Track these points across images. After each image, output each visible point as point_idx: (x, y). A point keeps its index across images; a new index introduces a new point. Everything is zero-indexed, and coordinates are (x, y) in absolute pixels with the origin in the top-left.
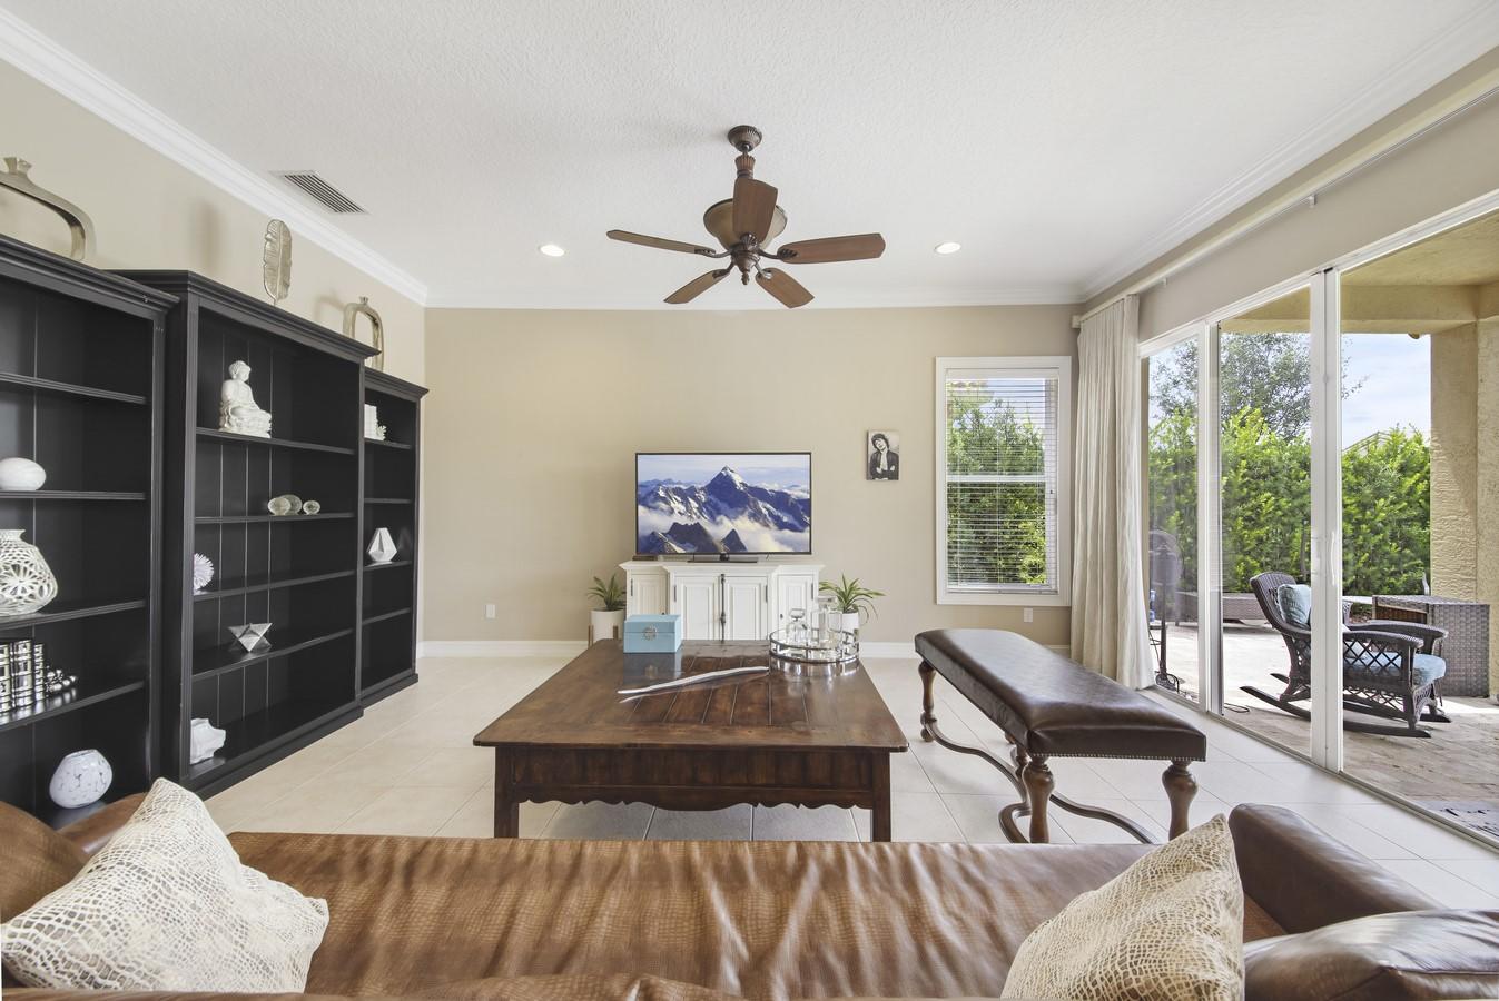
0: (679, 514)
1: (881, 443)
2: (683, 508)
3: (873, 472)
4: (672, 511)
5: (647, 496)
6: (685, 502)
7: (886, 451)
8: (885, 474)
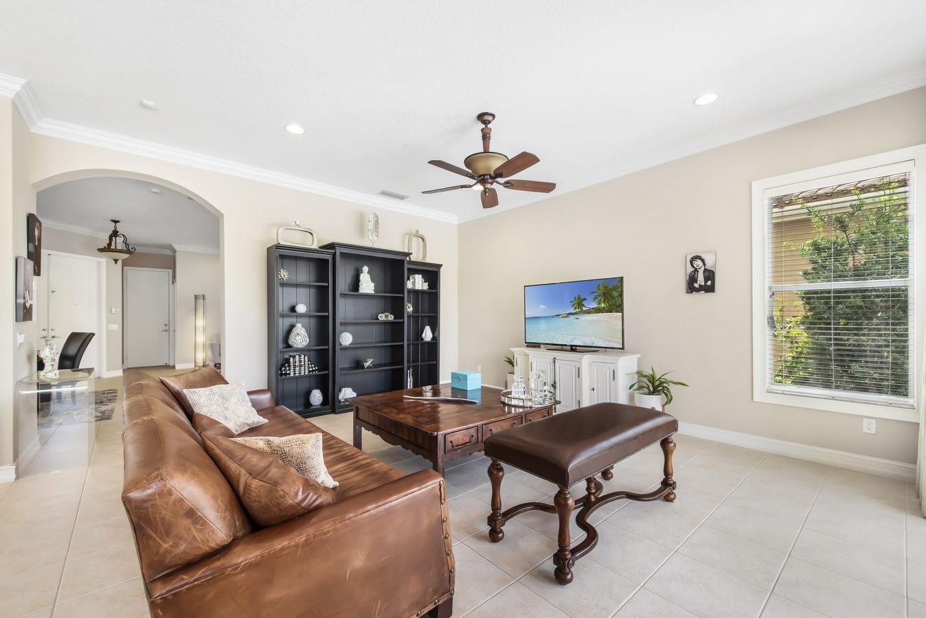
1: (698, 263)
3: (691, 287)
7: (703, 268)
8: (701, 288)
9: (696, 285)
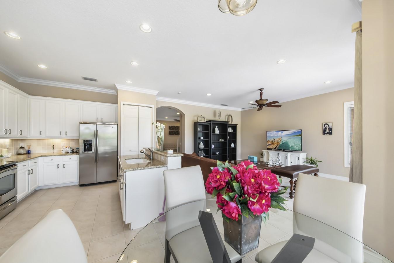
3: (324, 132)
9: (326, 132)
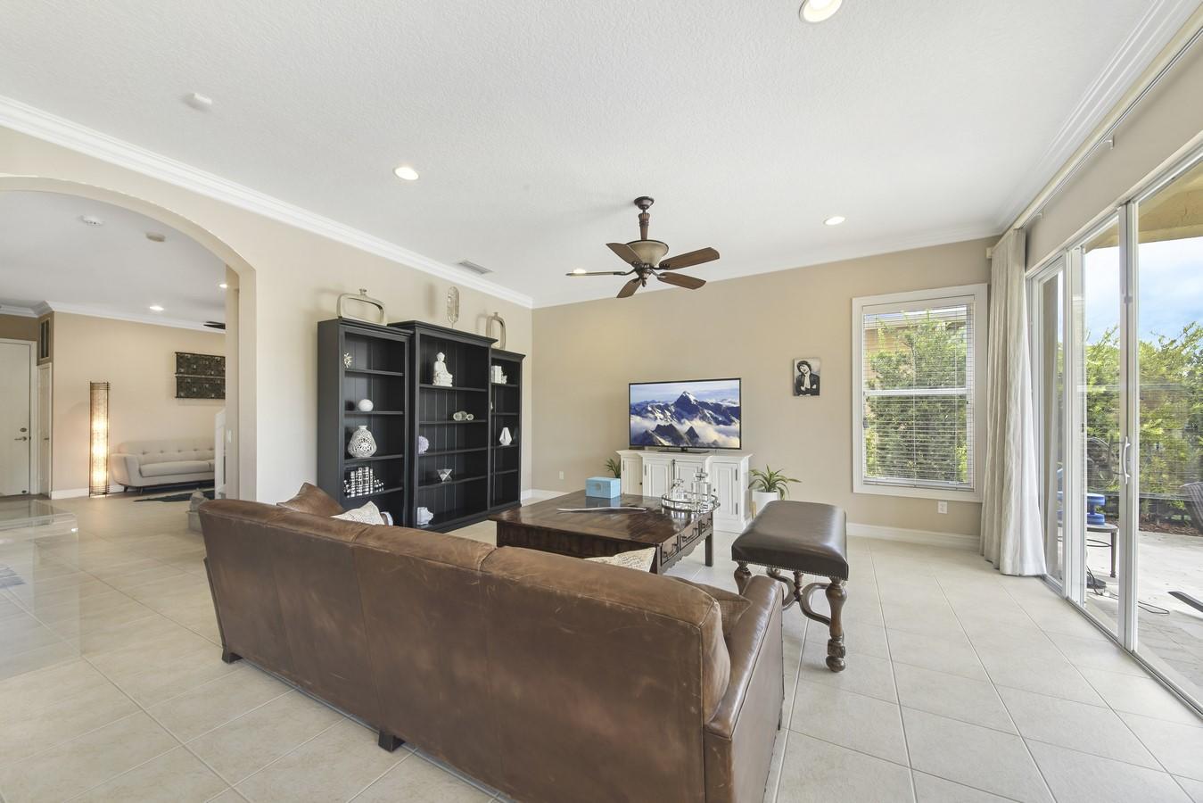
0: (661, 419)
1: (805, 368)
2: (662, 416)
3: (798, 389)
4: (656, 418)
5: (640, 410)
6: (663, 413)
7: (809, 373)
